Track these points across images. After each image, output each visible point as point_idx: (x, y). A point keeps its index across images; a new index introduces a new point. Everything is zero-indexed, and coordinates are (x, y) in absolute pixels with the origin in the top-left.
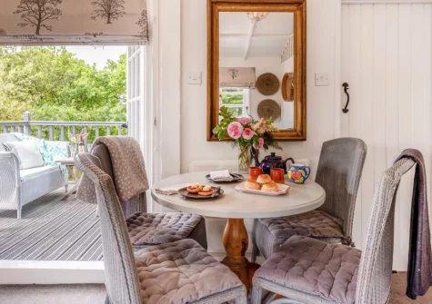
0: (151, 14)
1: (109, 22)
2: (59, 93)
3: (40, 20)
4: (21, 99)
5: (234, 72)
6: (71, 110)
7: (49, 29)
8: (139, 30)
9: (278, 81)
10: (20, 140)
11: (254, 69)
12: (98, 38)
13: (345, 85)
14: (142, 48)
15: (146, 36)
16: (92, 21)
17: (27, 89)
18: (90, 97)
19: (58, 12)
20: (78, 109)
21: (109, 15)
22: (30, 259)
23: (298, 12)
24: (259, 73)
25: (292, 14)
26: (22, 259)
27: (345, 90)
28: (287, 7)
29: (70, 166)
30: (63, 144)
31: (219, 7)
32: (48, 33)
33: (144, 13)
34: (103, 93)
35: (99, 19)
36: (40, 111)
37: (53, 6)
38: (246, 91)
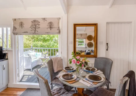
0: (60, 28)
1: (51, 30)
2: (39, 38)
3: (35, 29)
4: (30, 40)
5: (81, 35)
6: (41, 43)
7: (37, 31)
8: (58, 31)
9: (93, 37)
10: (31, 53)
11: (87, 34)
12: (48, 33)
13: (107, 44)
14: (59, 35)
15: (59, 32)
16: (47, 29)
17: (31, 38)
18: (46, 39)
19: (39, 27)
20: (43, 42)
21: (51, 28)
22: (34, 82)
23: (96, 27)
24: (88, 35)
25: (94, 27)
26: (32, 82)
27: (107, 45)
28: (93, 25)
29: (42, 59)
30: (40, 53)
31: (76, 26)
32: (37, 32)
33: (59, 27)
34: (49, 39)
35: (48, 29)
36: (34, 43)
37: (38, 26)
38: (84, 40)
